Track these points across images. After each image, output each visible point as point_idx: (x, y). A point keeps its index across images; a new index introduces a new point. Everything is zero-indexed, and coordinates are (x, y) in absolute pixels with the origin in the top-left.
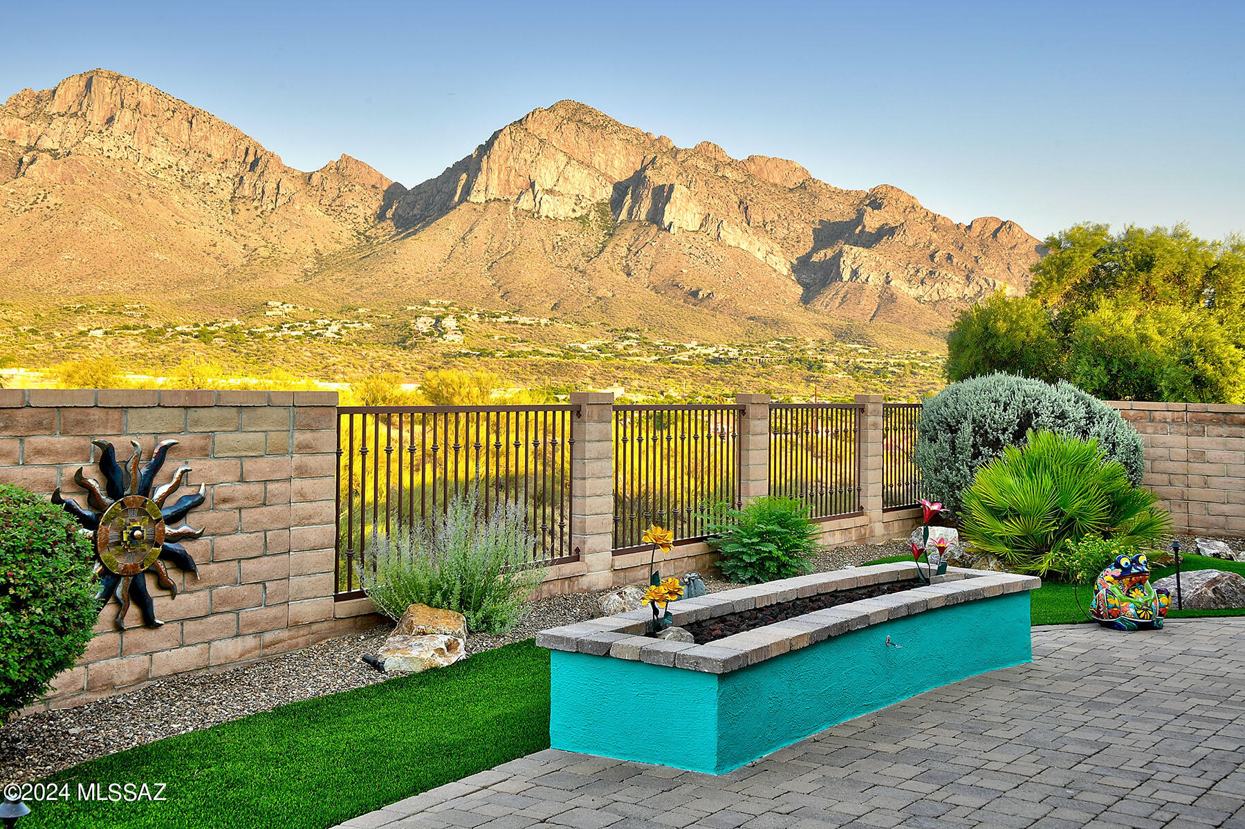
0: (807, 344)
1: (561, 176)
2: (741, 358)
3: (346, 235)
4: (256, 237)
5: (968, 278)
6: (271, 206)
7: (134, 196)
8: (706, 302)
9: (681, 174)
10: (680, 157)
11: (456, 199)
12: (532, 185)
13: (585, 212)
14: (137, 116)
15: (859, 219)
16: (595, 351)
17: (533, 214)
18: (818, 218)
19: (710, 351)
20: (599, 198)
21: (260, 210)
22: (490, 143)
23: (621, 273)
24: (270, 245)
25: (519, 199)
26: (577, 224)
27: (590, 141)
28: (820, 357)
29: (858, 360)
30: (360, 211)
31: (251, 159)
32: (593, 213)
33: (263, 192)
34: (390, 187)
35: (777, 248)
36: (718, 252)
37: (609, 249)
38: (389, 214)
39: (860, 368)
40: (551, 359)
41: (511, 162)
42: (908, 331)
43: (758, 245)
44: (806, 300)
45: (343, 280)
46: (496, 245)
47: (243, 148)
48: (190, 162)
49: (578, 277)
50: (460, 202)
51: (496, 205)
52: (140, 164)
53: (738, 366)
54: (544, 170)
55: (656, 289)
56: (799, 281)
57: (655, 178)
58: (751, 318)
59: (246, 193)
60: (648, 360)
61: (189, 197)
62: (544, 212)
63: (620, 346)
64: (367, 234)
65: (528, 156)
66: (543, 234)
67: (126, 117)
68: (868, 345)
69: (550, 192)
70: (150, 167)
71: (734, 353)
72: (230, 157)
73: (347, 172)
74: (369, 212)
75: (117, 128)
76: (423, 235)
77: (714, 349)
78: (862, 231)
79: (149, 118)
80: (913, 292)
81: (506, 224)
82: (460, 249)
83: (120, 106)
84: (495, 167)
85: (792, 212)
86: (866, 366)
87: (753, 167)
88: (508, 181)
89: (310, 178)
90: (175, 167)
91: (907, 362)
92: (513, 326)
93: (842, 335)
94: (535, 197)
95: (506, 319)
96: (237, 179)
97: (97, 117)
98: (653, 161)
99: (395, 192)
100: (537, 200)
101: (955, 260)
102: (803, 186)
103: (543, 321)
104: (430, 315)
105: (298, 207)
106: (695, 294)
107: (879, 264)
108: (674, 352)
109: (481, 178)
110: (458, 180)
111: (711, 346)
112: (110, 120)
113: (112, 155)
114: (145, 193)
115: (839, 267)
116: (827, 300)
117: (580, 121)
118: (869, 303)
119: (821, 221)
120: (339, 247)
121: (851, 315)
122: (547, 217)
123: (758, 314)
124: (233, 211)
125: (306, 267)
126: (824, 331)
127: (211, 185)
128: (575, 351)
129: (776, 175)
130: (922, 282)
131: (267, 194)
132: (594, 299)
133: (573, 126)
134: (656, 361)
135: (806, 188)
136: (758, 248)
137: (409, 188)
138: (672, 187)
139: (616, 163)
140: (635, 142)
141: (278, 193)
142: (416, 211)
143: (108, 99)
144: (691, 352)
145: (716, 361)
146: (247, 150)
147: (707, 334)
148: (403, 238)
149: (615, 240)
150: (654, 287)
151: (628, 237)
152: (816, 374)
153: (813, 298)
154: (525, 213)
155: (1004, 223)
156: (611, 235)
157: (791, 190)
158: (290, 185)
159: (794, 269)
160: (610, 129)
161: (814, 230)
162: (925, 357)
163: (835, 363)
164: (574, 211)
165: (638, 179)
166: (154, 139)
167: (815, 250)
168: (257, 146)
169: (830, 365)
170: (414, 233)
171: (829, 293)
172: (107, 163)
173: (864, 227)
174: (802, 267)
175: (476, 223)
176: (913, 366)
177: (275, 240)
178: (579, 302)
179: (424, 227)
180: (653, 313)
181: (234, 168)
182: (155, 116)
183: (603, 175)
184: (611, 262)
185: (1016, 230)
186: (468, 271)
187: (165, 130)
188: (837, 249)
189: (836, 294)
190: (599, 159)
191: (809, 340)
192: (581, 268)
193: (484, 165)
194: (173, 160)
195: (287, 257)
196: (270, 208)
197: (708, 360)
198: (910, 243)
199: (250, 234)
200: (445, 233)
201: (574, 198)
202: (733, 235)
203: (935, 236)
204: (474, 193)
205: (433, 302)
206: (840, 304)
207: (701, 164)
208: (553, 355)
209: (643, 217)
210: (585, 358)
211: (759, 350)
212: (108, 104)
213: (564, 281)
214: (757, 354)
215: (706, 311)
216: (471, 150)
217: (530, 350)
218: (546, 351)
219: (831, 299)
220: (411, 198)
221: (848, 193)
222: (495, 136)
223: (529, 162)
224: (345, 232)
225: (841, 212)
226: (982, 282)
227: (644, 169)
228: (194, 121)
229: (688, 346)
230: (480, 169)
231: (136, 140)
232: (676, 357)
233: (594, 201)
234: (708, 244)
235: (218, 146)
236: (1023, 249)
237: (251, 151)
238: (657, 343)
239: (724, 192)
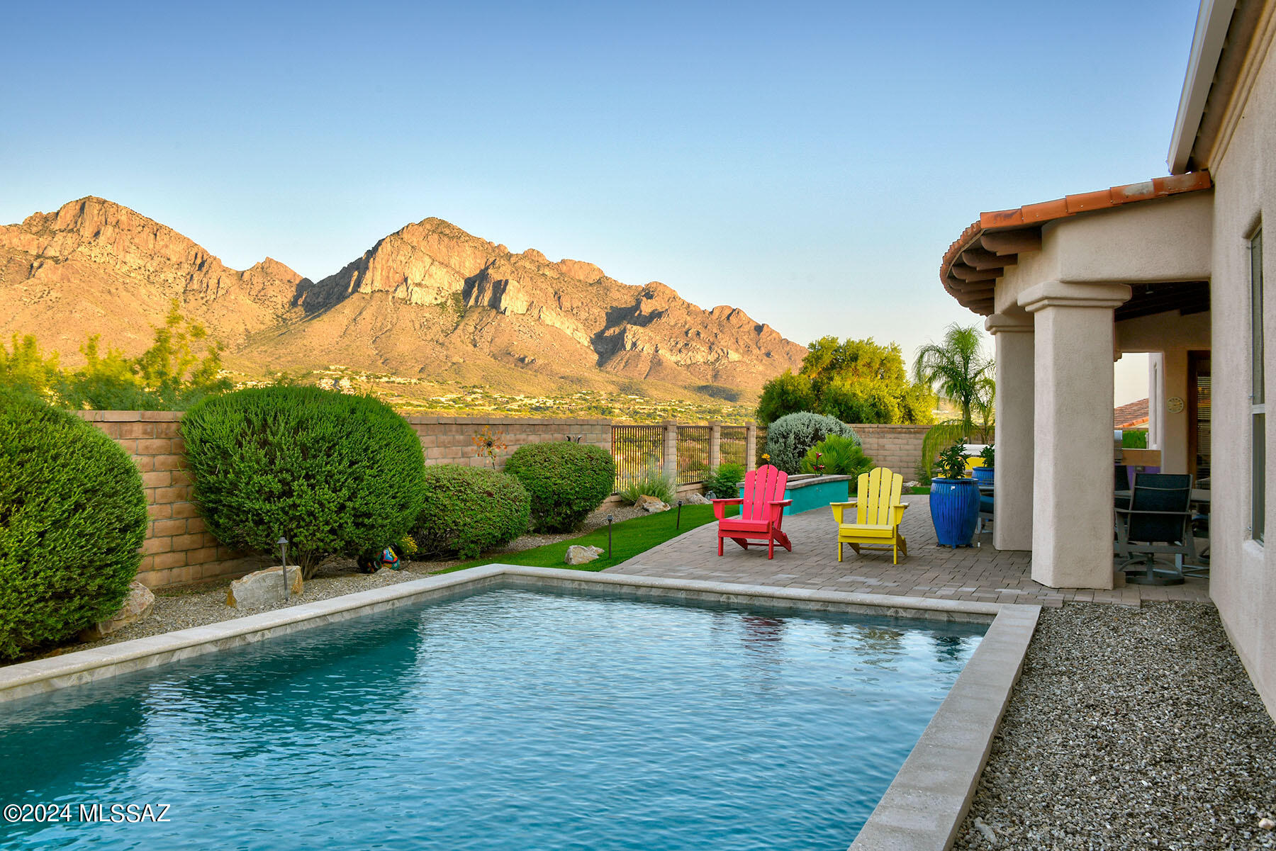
0: (601, 396)
1: (427, 273)
2: (555, 406)
3: (268, 318)
4: (202, 320)
5: (710, 348)
6: (213, 297)
7: (113, 291)
8: (530, 366)
9: (513, 272)
10: (513, 260)
11: (350, 290)
12: (406, 280)
13: (444, 300)
14: (117, 230)
15: (637, 306)
16: (451, 403)
17: (406, 301)
18: (609, 305)
19: (534, 401)
20: (454, 290)
21: (205, 300)
22: (375, 249)
23: (470, 345)
24: (212, 326)
25: (396, 290)
26: (438, 309)
27: (448, 247)
28: (610, 405)
29: (636, 407)
30: (279, 300)
31: (199, 261)
32: (450, 300)
33: (208, 286)
34: (301, 282)
35: (581, 326)
36: (538, 330)
37: (461, 327)
38: (300, 302)
39: (638, 413)
40: (419, 408)
41: (390, 263)
42: (670, 386)
43: (567, 324)
44: (600, 364)
45: (266, 352)
46: (379, 324)
47: (193, 253)
48: (154, 264)
49: (438, 348)
50: (353, 292)
51: (379, 294)
52: (118, 267)
53: (554, 412)
54: (414, 269)
55: (495, 357)
56: (596, 351)
57: (494, 275)
58: (562, 378)
59: (195, 287)
60: (490, 409)
61: (153, 290)
62: (414, 300)
63: (469, 399)
64: (284, 316)
65: (403, 258)
66: (413, 316)
67: (108, 232)
68: (642, 396)
69: (419, 285)
70: (125, 268)
71: (550, 403)
72: (183, 260)
73: (269, 271)
74: (286, 300)
75: (102, 239)
76: (325, 317)
77: (536, 400)
78: (639, 315)
79: (125, 232)
80: (674, 359)
81: (386, 309)
82: (352, 327)
83: (104, 223)
84: (379, 267)
85: (591, 300)
86: (642, 411)
87: (565, 267)
88: (388, 277)
89: (242, 275)
90: (143, 268)
91: (669, 408)
92: (391, 384)
93: (625, 389)
94: (408, 289)
95: (386, 379)
96: (188, 277)
97: (87, 232)
98: (493, 263)
99: (305, 285)
100: (409, 291)
101: (702, 336)
102: (599, 282)
103: (414, 381)
104: (330, 377)
105: (233, 298)
106: (522, 360)
107: (651, 338)
108: (507, 402)
109: (369, 275)
110: (351, 276)
111: (534, 398)
112: (97, 234)
113: (97, 260)
114: (121, 287)
115: (623, 340)
116: (615, 364)
117: (441, 233)
118: (644, 367)
119: (611, 307)
120: (263, 327)
121: (631, 375)
122: (416, 303)
123: (566, 374)
124: (185, 301)
125: (238, 342)
126: (613, 386)
127: (170, 281)
128: (436, 402)
129: (580, 273)
130: (680, 351)
131: (210, 288)
132: (450, 364)
133: (436, 236)
134: (494, 410)
135: (602, 284)
136: (567, 326)
137: (315, 282)
138: (507, 282)
139: (467, 264)
140: (481, 248)
141: (218, 287)
142: (320, 300)
143: (96, 219)
144: (520, 403)
145: (537, 409)
146: (196, 254)
147: (531, 389)
148: (311, 319)
149: (466, 320)
150: (493, 355)
151: (475, 318)
152: (608, 417)
153: (605, 362)
154: (400, 301)
155: (734, 310)
156: (462, 317)
157: (591, 285)
158: (228, 281)
159: (593, 342)
160: (462, 239)
161: (607, 314)
162: (681, 405)
163: (620, 409)
164: (436, 299)
165: (483, 276)
166: (128, 247)
167: (607, 328)
168: (204, 252)
169: (617, 411)
170: (318, 316)
171: (616, 359)
172: (94, 266)
173: (641, 311)
174: (598, 340)
175: (364, 308)
176: (674, 410)
177: (216, 322)
178: (439, 366)
179: (326, 311)
180: (492, 374)
181: (186, 268)
182: (129, 230)
183: (458, 272)
184: (463, 337)
185: (742, 314)
186: (358, 344)
187: (136, 240)
188: (622, 327)
189: (622, 359)
190: (454, 261)
191: (602, 393)
192: (441, 341)
193: (371, 265)
194: (142, 263)
195: (225, 335)
196: (212, 299)
197: (532, 408)
198: (672, 324)
199: (198, 318)
200: (341, 316)
201: (436, 289)
202: (550, 317)
203: (689, 318)
204: (363, 286)
205: (332, 367)
206: (624, 367)
207: (528, 265)
208: (420, 406)
209: (486, 303)
210: (445, 408)
211: (568, 401)
212: (96, 222)
213: (428, 351)
214: (566, 404)
215: (530, 372)
216: (362, 254)
217: (404, 402)
218: (415, 403)
219: (618, 363)
220: (316, 290)
221: (630, 287)
222: (380, 243)
223: (404, 263)
224: (268, 316)
225: (626, 301)
226: (720, 351)
227: (487, 268)
228: (158, 234)
229: (518, 398)
230: (367, 268)
231: (115, 248)
232: (509, 406)
233: (451, 292)
234: (532, 324)
235: (175, 252)
236: (746, 328)
237: (199, 256)
238: (496, 396)
239: (544, 286)
